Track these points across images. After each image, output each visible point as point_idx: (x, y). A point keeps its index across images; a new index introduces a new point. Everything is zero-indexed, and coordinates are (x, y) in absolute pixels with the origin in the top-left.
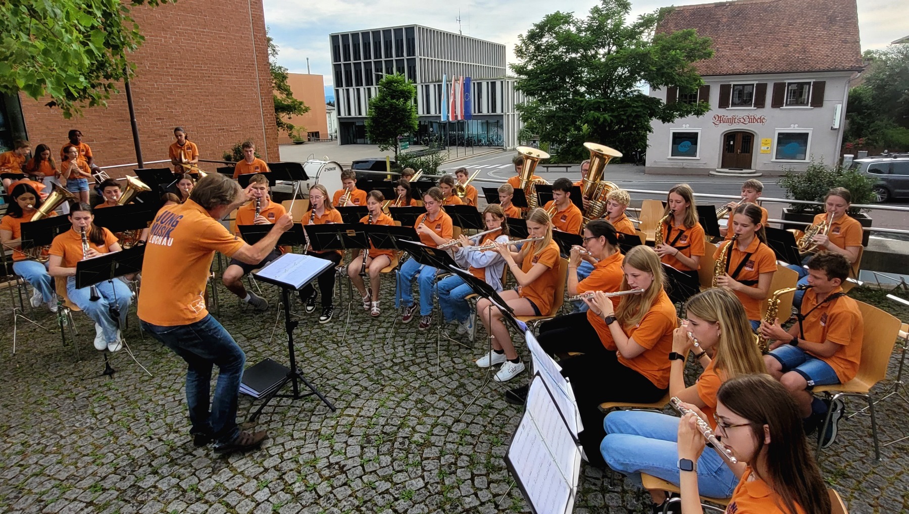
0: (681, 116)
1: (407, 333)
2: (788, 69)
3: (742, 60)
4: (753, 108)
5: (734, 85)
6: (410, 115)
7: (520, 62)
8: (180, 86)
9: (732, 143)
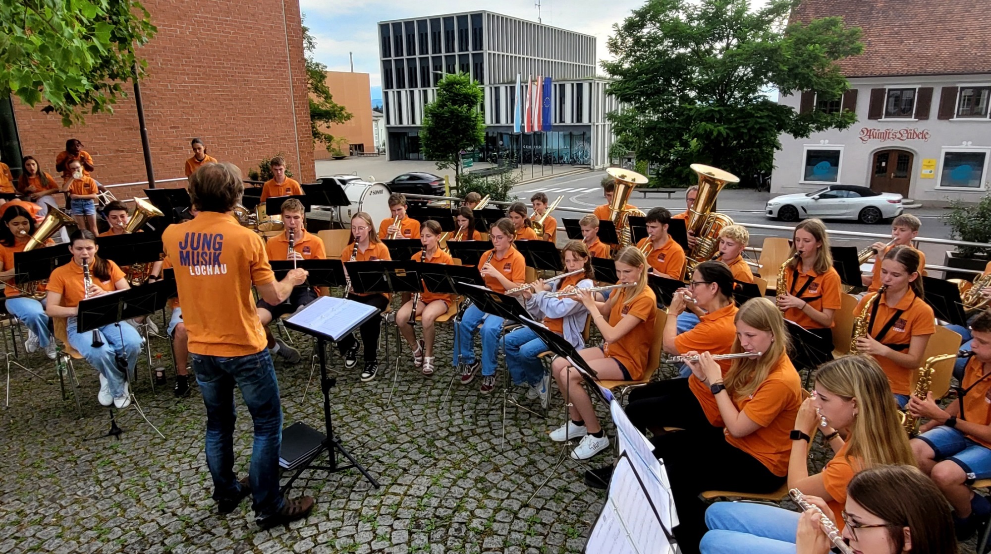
0: (819, 129)
1: (467, 396)
2: (961, 69)
3: (901, 58)
4: (913, 119)
5: (890, 90)
6: (476, 125)
7: (614, 59)
8: (197, 87)
9: (884, 164)
